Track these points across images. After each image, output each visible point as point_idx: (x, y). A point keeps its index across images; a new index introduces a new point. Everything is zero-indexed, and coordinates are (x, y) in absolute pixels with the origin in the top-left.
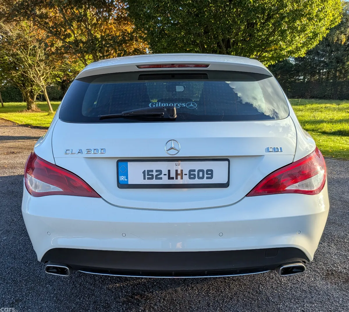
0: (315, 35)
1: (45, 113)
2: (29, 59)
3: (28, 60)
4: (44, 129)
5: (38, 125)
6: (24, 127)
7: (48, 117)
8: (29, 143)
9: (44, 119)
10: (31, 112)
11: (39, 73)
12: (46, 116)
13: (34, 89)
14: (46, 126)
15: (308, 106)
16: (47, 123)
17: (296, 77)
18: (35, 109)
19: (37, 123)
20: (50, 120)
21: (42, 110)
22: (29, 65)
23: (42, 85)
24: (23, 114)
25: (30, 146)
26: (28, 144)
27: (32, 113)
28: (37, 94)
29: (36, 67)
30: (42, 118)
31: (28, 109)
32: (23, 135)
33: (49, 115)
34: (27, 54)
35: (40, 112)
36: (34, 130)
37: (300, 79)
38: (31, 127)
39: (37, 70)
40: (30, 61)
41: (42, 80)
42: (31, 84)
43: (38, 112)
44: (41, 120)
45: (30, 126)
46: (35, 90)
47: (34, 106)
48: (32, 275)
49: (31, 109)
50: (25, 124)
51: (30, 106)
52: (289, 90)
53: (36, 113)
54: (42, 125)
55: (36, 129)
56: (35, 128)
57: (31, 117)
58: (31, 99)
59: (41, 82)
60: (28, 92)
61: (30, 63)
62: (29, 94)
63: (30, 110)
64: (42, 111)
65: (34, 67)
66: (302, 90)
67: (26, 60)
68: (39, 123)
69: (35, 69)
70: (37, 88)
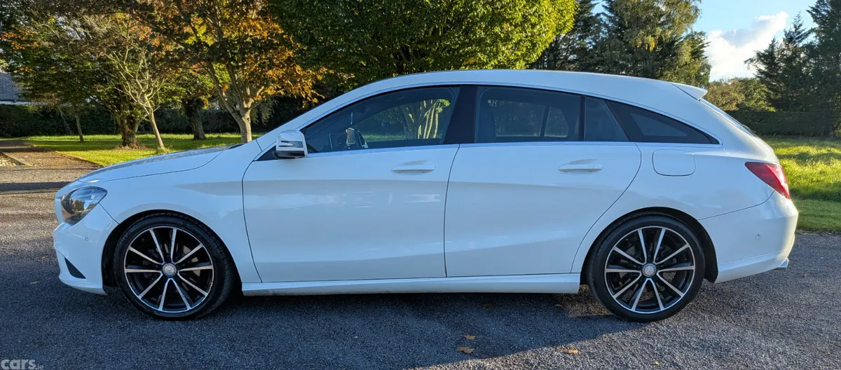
1: (150, 151)
3: (125, 68)
10: (128, 149)
11: (142, 88)
13: (134, 114)
18: (135, 146)
21: (145, 147)
22: (127, 76)
23: (147, 107)
24: (115, 152)
27: (130, 151)
28: (141, 121)
31: (125, 145)
33: (157, 153)
34: (123, 60)
35: (143, 149)
39: (139, 84)
40: (127, 70)
41: (147, 99)
42: (130, 105)
43: (141, 149)
46: (137, 116)
47: (134, 140)
49: (129, 144)
51: (128, 140)
53: (137, 151)
58: (130, 129)
59: (145, 102)
60: (125, 117)
61: (128, 73)
62: (126, 121)
63: (127, 147)
64: (148, 148)
65: (135, 78)
67: (121, 69)
69: (136, 82)
70: (140, 112)
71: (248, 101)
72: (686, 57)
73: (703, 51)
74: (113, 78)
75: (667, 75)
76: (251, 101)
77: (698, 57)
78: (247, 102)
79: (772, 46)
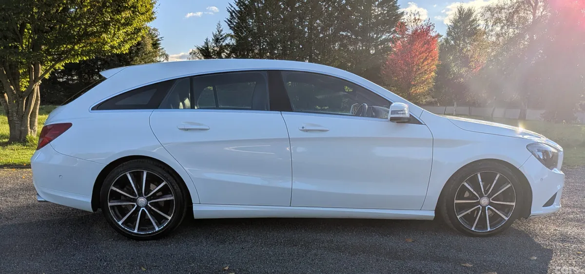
72: (149, 48)
73: (159, 44)
75: (136, 60)
77: (157, 47)
79: (207, 43)
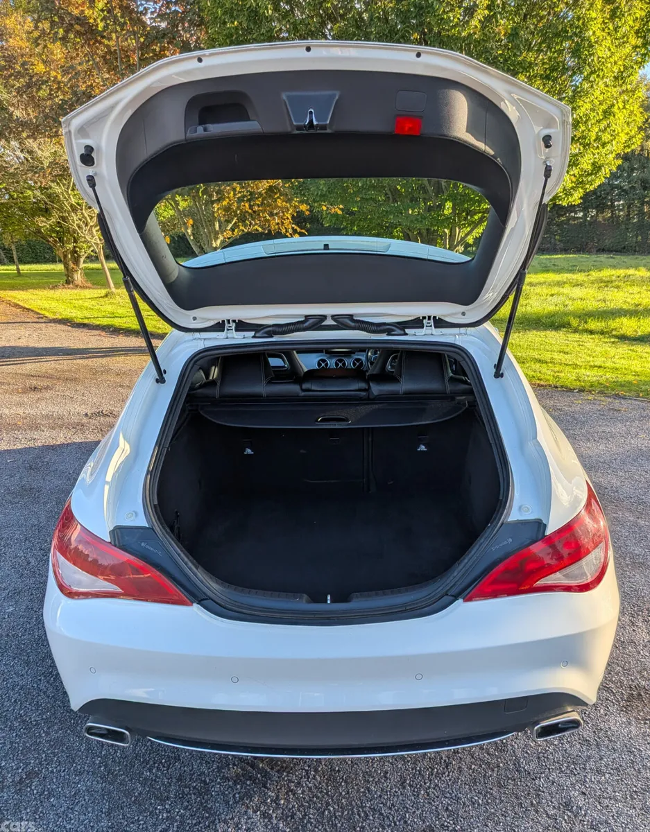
0: (597, 168)
1: (99, 291)
2: (71, 197)
3: (69, 197)
4: (97, 330)
5: (86, 321)
6: (59, 324)
7: (105, 302)
8: (68, 364)
9: (98, 307)
10: (72, 288)
11: (89, 221)
12: (101, 300)
13: (79, 248)
14: (101, 323)
15: (594, 274)
16: (104, 317)
17: (570, 214)
18: (80, 283)
19: (82, 316)
20: (108, 310)
21: (93, 284)
22: (72, 206)
23: (95, 243)
24: (58, 293)
25: (68, 371)
26: (65, 368)
27: (75, 291)
28: (86, 255)
29: (84, 211)
30: (94, 302)
31: (68, 282)
32: (57, 345)
33: (106, 296)
34: (68, 189)
35: (90, 288)
36: (77, 333)
37: (578, 218)
38: (72, 324)
39: (86, 215)
40: (73, 200)
41: (95, 233)
42: (74, 238)
43: (87, 288)
44: (92, 309)
45: (69, 322)
46: (81, 249)
47: (78, 277)
48: (59, 706)
49: (72, 282)
50: (60, 318)
51: (72, 278)
52: (557, 237)
53: (83, 291)
54: (94, 322)
55: (81, 330)
56: (80, 327)
57: (71, 301)
58: (74, 264)
59: (93, 237)
60: (69, 251)
61: (73, 203)
62: (69, 256)
63: (71, 286)
64: (94, 286)
65: (81, 210)
66: (582, 238)
67: (65, 198)
68: (88, 315)
69: (82, 213)
70: (85, 246)
71: (218, 238)
74: (56, 208)
76: (221, 238)
78: (216, 238)
